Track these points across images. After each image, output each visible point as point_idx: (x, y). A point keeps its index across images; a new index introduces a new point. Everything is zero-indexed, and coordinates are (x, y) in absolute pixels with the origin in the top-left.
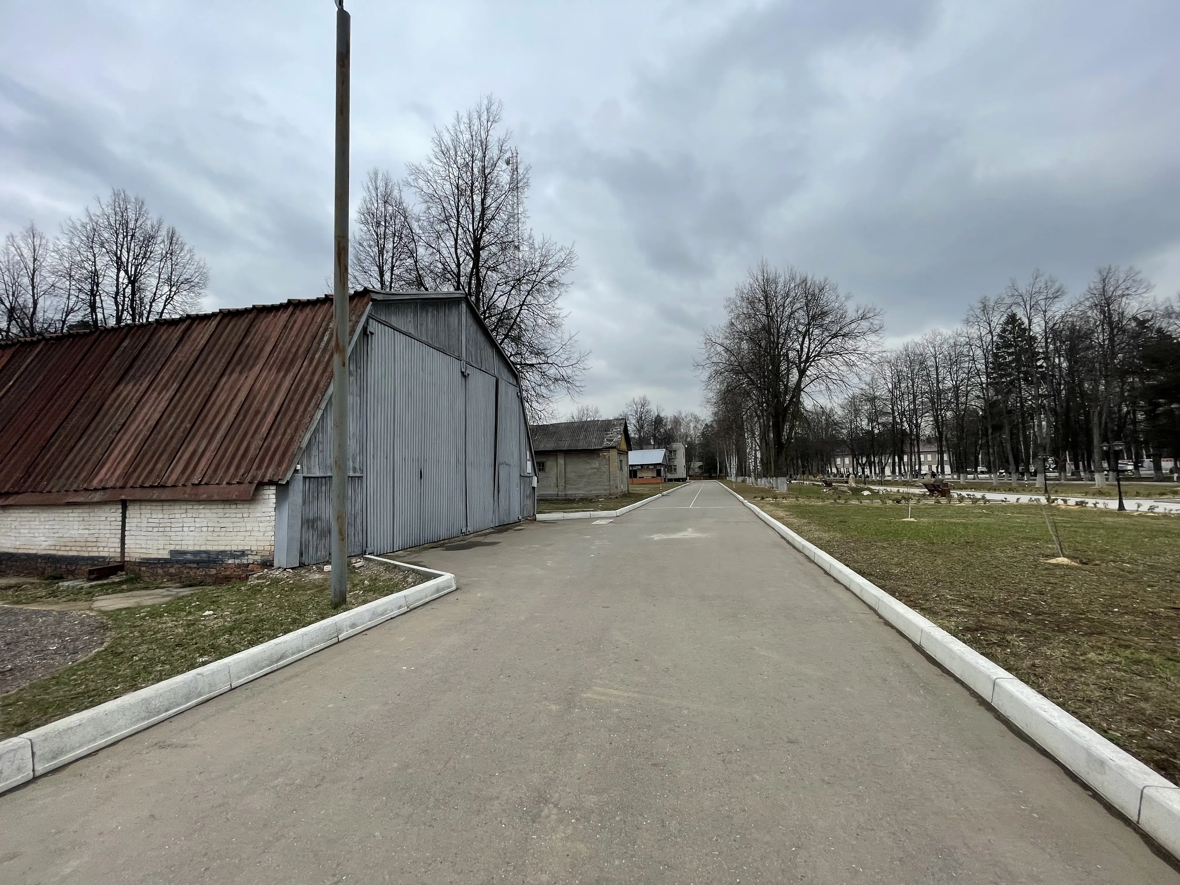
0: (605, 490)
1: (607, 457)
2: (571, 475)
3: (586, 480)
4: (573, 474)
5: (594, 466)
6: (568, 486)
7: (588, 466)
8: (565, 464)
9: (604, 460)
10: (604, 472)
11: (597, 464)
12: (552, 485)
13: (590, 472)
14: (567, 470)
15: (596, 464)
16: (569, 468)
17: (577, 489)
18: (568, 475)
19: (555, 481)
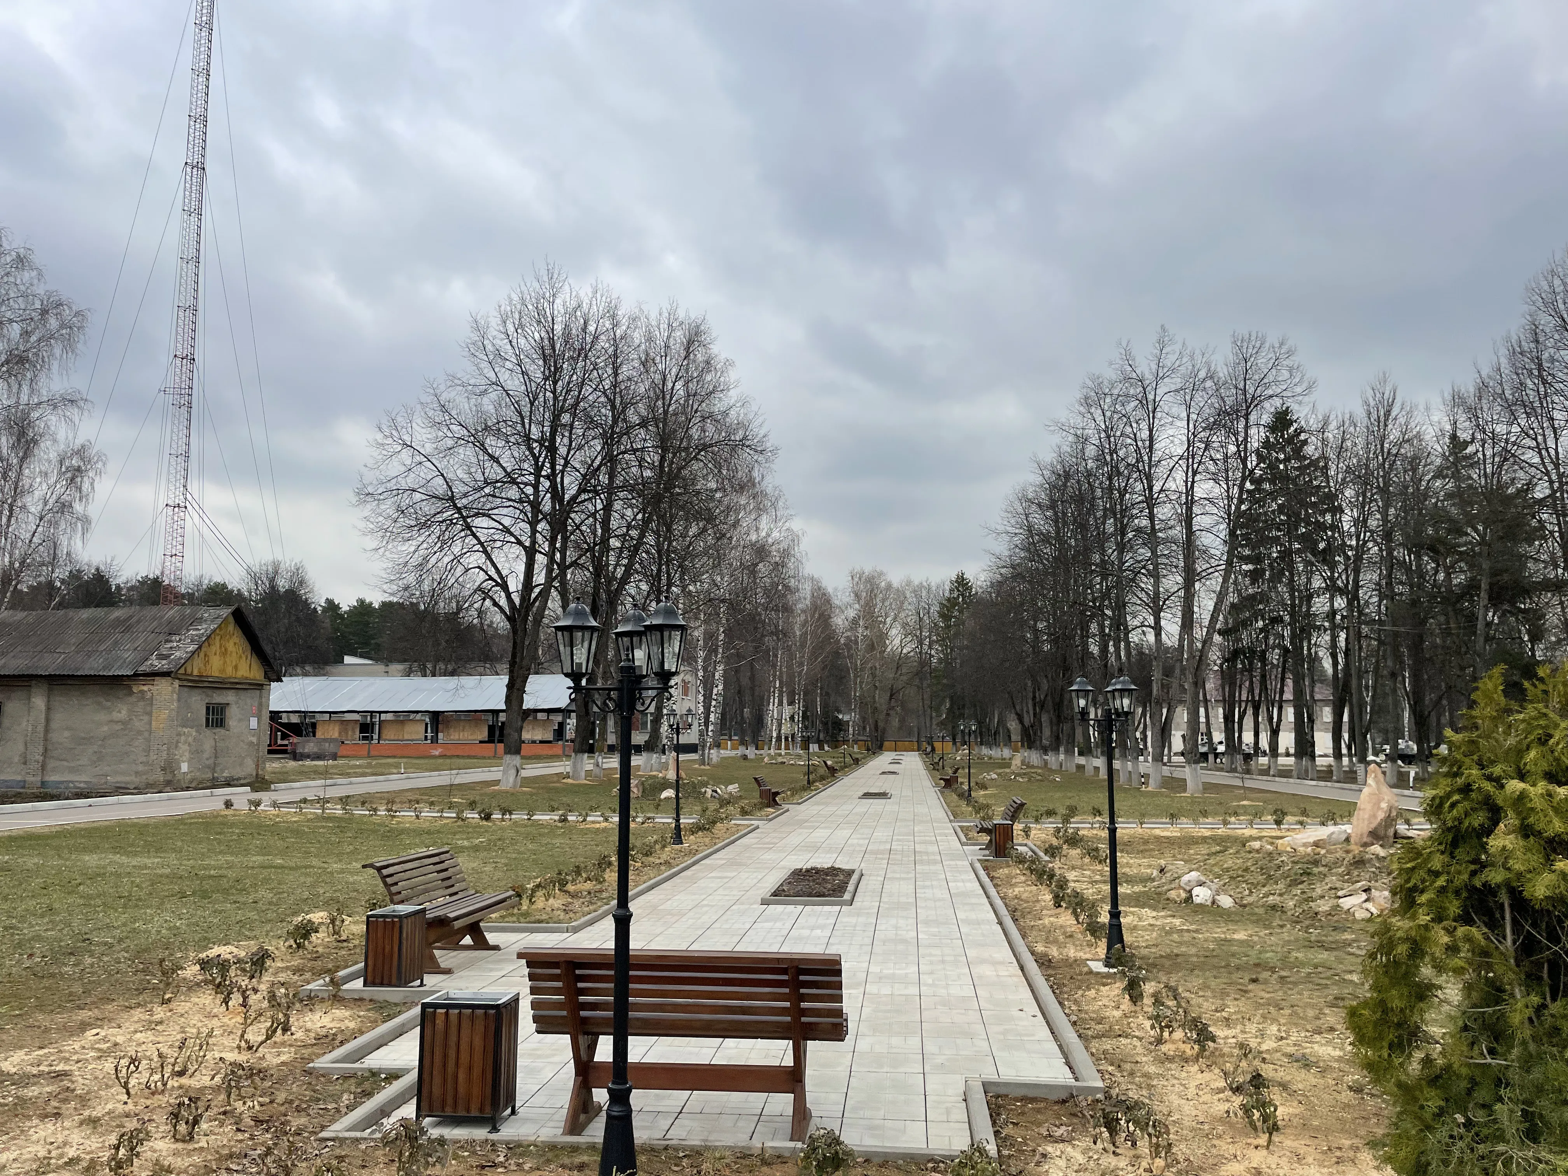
0: (137, 773)
1: (149, 695)
2: (61, 736)
3: (95, 748)
4: (67, 734)
5: (116, 716)
6: (51, 764)
7: (102, 716)
8: (49, 709)
9: (141, 703)
10: (139, 733)
11: (124, 712)
12: (16, 759)
13: (106, 728)
14: (54, 725)
15: (121, 711)
16: (59, 718)
17: (72, 770)
18: (54, 736)
19: (21, 748)
